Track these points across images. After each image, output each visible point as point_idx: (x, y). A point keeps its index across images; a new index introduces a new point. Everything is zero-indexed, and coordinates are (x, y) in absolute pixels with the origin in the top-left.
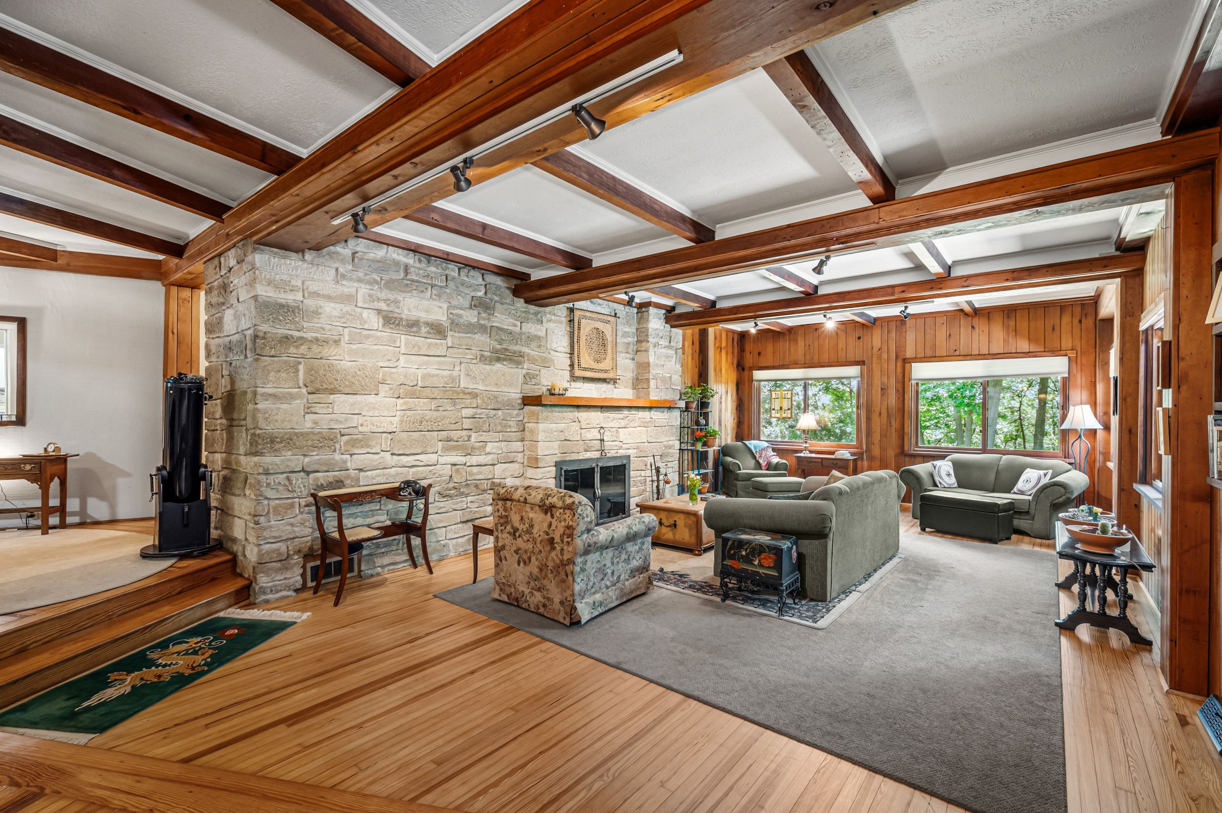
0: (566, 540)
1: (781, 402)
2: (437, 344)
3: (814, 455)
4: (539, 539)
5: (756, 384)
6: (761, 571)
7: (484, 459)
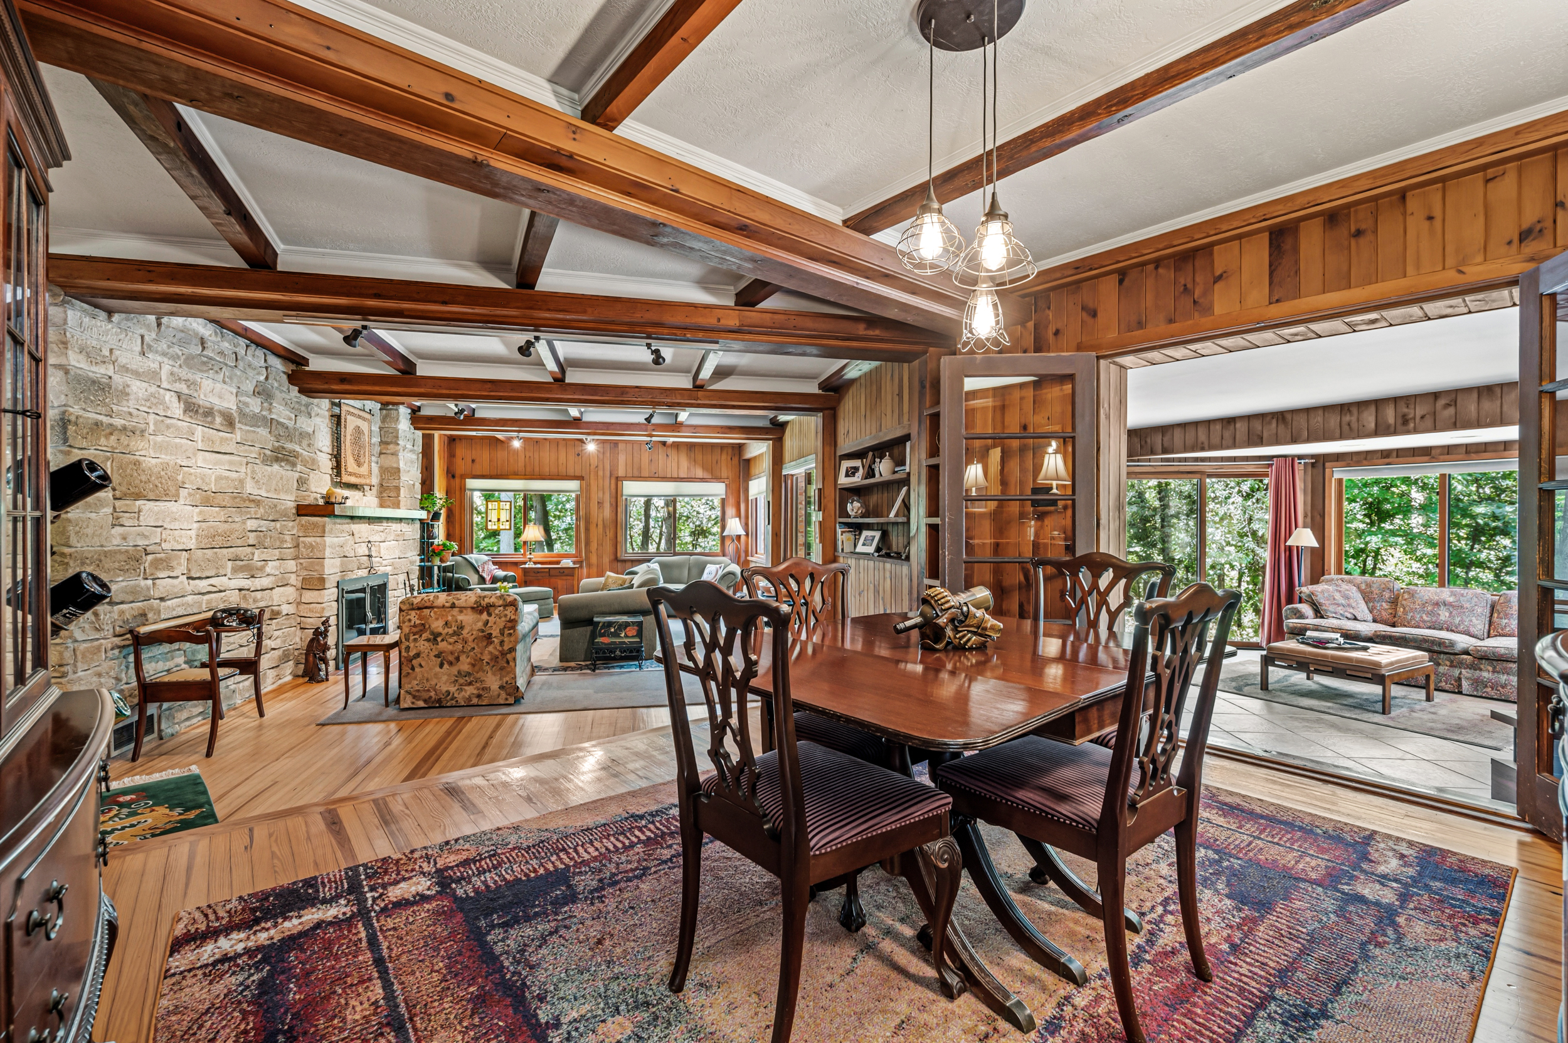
0: (507, 632)
1: (499, 514)
2: (227, 439)
3: (539, 566)
4: (471, 639)
5: (468, 493)
6: (626, 640)
7: (265, 582)
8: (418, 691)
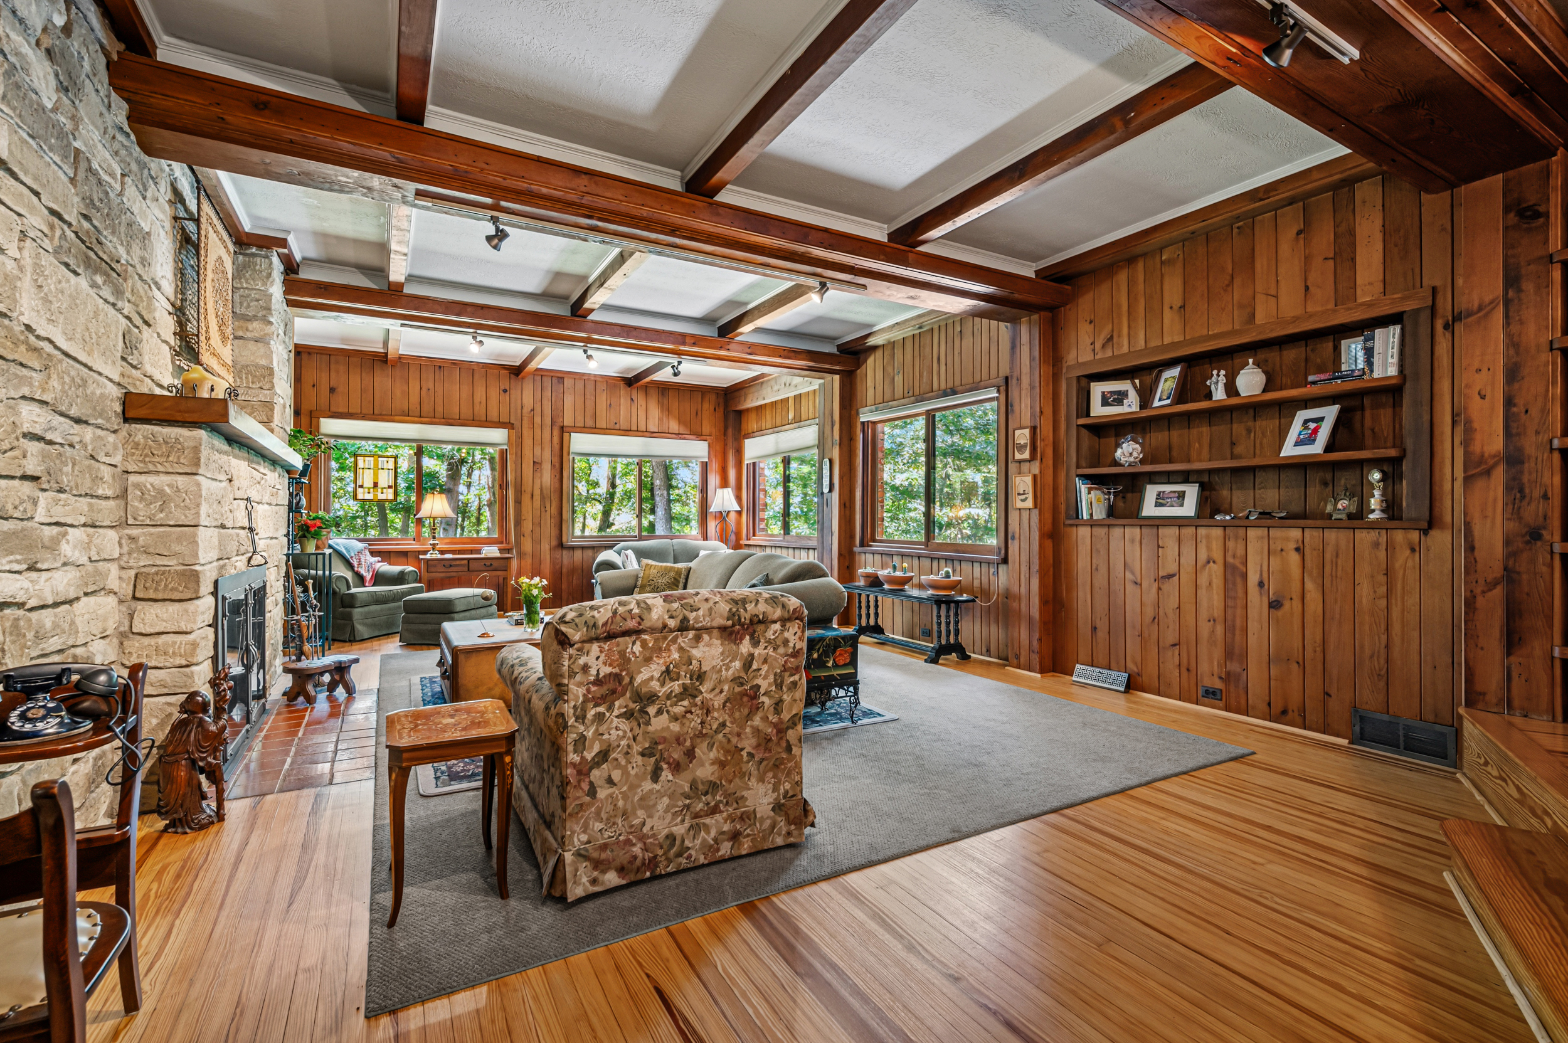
1: (376, 475)
3: (449, 556)
6: (835, 673)
7: (60, 582)
8: (604, 847)
